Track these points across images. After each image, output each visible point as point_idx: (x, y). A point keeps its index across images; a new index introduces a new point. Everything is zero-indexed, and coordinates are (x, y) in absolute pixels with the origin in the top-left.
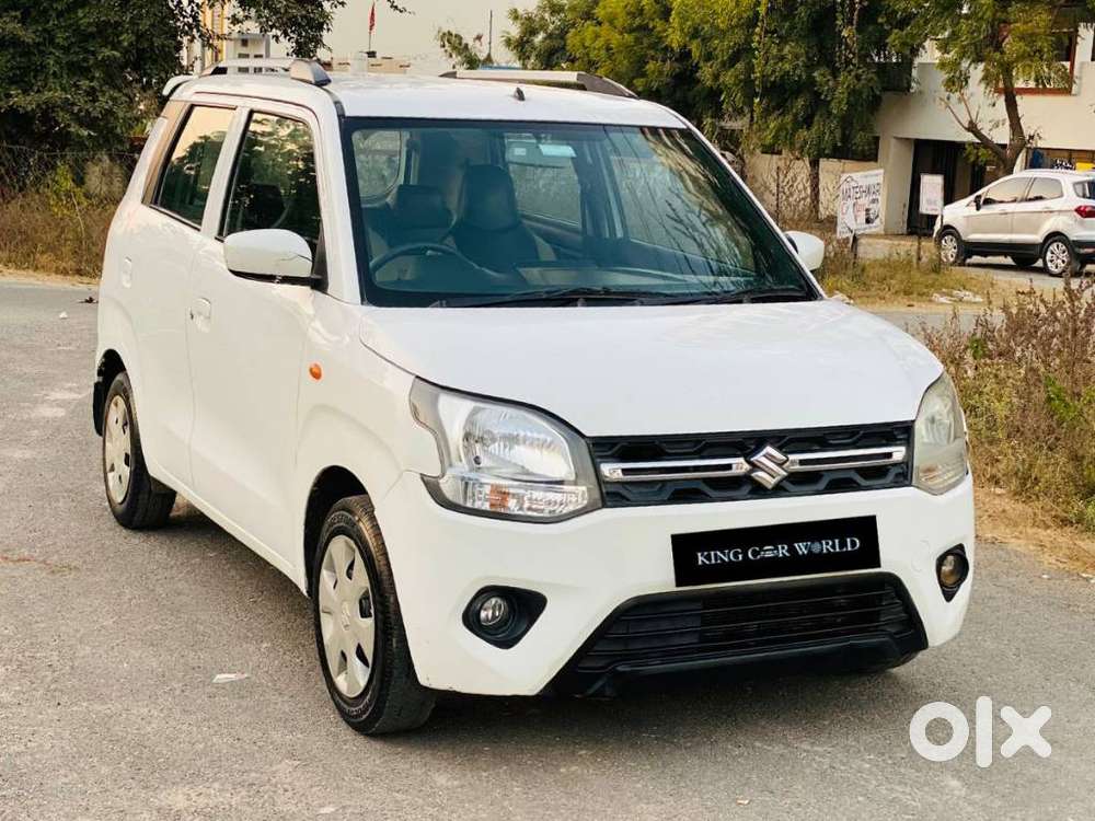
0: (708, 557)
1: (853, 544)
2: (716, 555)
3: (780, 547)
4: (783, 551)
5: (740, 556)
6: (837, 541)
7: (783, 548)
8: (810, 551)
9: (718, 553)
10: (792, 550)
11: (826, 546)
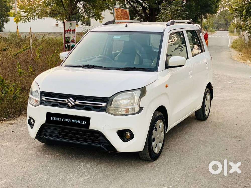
0: (53, 119)
1: (85, 123)
2: (55, 118)
3: (69, 120)
4: (69, 121)
5: (60, 120)
6: (81, 121)
7: (70, 120)
8: (75, 122)
9: (56, 118)
10: (71, 121)
11: (79, 122)
